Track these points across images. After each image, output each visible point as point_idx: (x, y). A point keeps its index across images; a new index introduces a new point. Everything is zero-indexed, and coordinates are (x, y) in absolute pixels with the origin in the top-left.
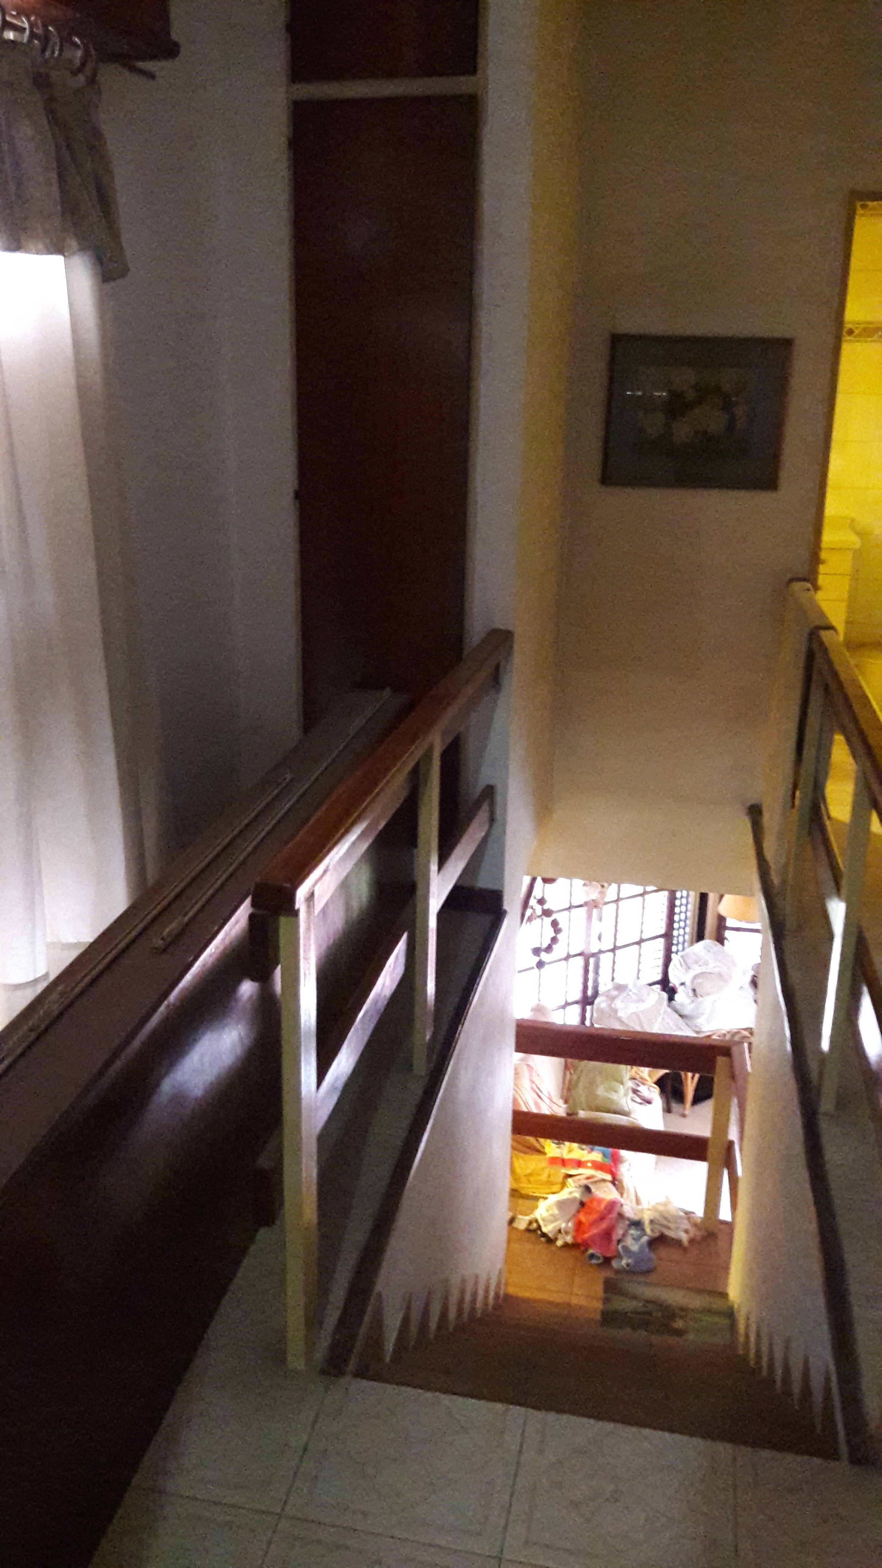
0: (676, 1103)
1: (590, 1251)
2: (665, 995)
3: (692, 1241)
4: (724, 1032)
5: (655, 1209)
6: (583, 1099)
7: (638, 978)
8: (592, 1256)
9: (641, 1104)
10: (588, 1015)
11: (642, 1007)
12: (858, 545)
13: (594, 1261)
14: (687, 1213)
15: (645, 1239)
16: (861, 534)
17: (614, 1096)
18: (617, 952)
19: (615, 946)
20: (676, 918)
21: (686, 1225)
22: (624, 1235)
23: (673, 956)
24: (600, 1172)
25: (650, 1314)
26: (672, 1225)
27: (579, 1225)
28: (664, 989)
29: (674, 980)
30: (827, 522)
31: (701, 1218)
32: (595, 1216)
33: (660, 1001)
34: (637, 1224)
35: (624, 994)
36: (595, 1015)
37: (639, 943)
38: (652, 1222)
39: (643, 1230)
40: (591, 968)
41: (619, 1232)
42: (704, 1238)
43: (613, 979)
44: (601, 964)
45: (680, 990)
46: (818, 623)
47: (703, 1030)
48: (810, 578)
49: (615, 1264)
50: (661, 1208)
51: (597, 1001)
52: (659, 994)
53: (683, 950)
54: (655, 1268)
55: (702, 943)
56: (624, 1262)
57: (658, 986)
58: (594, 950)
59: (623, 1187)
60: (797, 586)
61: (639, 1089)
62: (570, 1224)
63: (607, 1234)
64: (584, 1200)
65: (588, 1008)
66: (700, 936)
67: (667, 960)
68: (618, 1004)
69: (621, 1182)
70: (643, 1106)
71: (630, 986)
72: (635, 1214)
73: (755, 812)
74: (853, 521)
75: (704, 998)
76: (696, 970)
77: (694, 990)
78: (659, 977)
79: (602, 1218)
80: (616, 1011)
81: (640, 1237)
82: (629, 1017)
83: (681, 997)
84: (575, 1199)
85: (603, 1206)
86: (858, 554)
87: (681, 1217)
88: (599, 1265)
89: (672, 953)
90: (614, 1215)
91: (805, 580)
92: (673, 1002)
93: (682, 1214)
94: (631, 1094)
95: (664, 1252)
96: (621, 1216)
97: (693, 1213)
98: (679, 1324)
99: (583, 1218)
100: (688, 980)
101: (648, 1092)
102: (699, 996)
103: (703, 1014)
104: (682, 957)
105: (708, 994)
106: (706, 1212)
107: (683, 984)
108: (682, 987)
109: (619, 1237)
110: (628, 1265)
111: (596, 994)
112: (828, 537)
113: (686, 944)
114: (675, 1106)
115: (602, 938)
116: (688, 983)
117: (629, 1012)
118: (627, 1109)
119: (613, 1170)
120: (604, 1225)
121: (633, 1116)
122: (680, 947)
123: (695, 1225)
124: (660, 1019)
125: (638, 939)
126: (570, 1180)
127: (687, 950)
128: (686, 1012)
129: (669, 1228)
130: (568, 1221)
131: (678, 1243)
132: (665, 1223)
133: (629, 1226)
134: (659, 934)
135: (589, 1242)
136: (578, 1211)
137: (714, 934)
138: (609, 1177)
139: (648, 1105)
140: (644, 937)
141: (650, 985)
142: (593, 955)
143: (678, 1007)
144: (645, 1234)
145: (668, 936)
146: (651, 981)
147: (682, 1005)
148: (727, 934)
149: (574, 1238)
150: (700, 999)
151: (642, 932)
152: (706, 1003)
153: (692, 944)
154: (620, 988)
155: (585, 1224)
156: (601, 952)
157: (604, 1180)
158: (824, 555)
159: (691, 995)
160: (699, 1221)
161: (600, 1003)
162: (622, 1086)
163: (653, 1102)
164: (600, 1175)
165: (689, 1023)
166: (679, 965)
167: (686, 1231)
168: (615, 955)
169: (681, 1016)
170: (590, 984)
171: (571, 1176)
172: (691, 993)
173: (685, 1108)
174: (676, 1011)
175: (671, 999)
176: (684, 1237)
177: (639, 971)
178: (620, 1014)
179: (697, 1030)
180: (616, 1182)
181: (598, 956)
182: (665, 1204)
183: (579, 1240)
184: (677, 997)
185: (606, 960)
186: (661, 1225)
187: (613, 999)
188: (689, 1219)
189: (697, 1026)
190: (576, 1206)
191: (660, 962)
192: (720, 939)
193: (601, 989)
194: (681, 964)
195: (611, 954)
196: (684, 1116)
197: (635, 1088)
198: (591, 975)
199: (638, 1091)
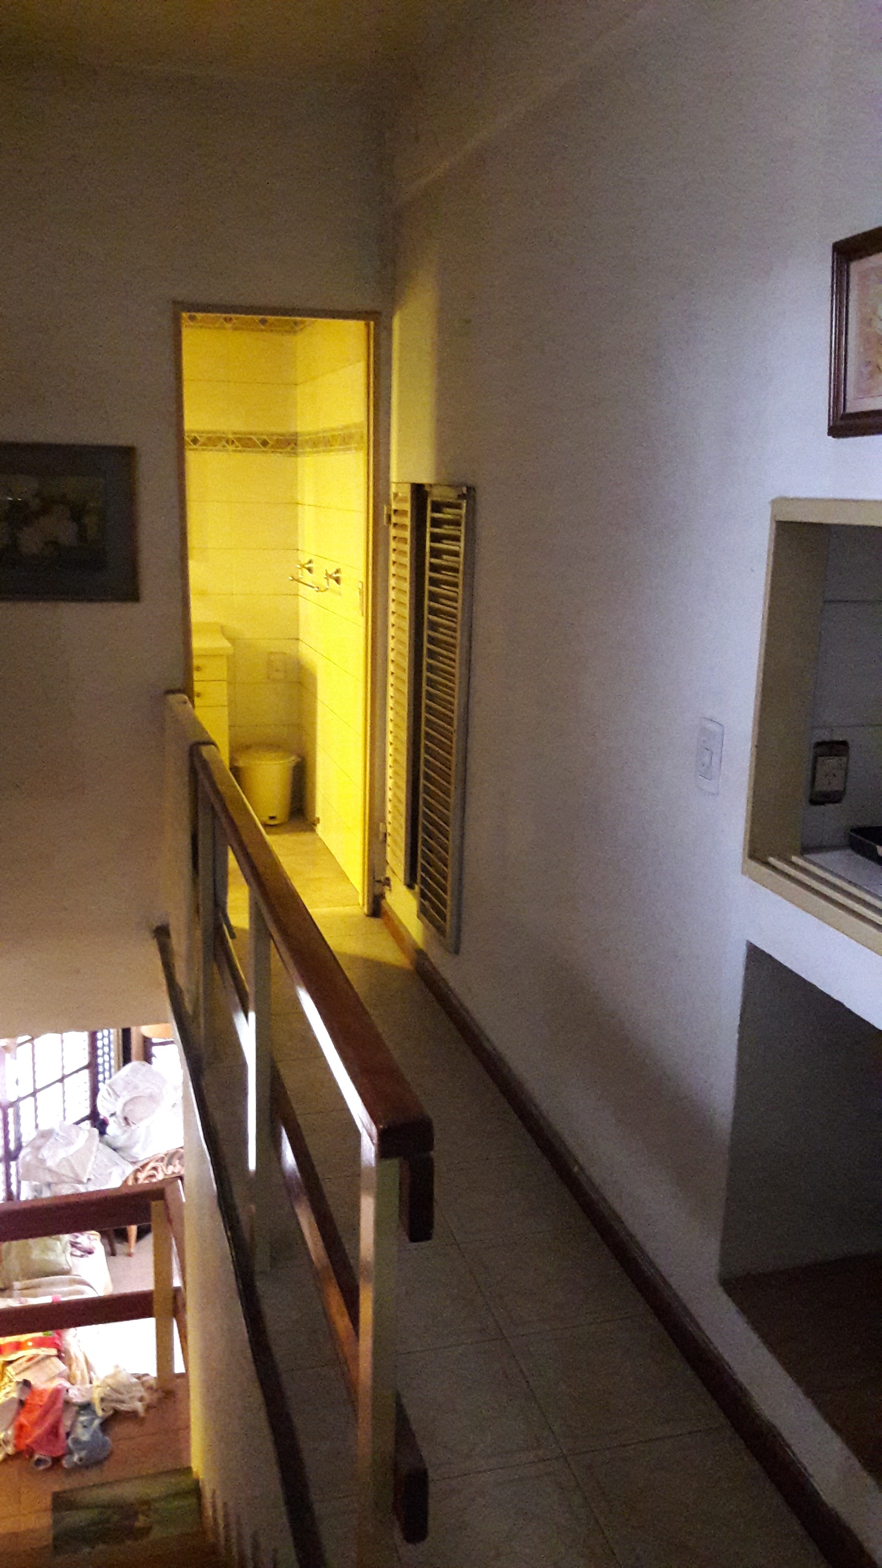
0: (119, 1243)
1: (37, 1457)
2: (96, 1131)
3: (148, 1408)
4: (162, 1155)
5: (105, 1384)
6: (18, 1270)
7: (65, 1118)
8: (39, 1462)
9: (82, 1256)
10: (13, 1171)
11: (72, 1150)
12: (231, 652)
13: (41, 1468)
14: (139, 1377)
15: (97, 1422)
16: (232, 640)
17: (51, 1257)
18: (38, 1095)
19: (35, 1089)
20: (99, 1044)
21: (141, 1392)
22: (73, 1426)
23: (101, 1085)
24: (43, 1349)
25: (108, 1521)
26: (125, 1397)
27: (21, 1429)
28: (94, 1125)
29: (103, 1113)
30: (194, 628)
31: (155, 1378)
32: (37, 1414)
33: (90, 1139)
34: (86, 1407)
35: (52, 1140)
36: (21, 1170)
37: (61, 1080)
38: (102, 1400)
39: (94, 1412)
40: (11, 1119)
41: (67, 1422)
42: (160, 1400)
43: (37, 1127)
44: (21, 1113)
45: (111, 1121)
46: (197, 739)
47: (140, 1159)
48: (187, 689)
49: (65, 1463)
50: (110, 1381)
51: (21, 1155)
52: (89, 1131)
53: (110, 1077)
54: (111, 1453)
55: (129, 1066)
56: (76, 1458)
57: (88, 1122)
58: (13, 1099)
59: (70, 1358)
60: (173, 699)
61: (78, 1240)
62: (10, 1432)
63: (54, 1431)
64: (23, 1398)
65: (13, 1164)
66: (126, 1058)
67: (94, 1091)
68: (45, 1153)
69: (67, 1352)
70: (84, 1259)
71: (57, 1130)
72: (83, 1396)
73: (162, 933)
74: (222, 627)
75: (138, 1125)
76: (125, 1097)
77: (126, 1119)
78: (87, 1112)
79: (46, 1412)
80: (43, 1161)
81: (91, 1421)
82: (58, 1165)
83: (112, 1129)
84: (13, 1399)
85: (45, 1398)
86: (232, 661)
87: (134, 1385)
88: (47, 1470)
89: (100, 1082)
90: (60, 1405)
91: (179, 691)
92: (106, 1136)
93: (135, 1380)
94: (69, 1249)
95: (120, 1429)
96: (68, 1403)
97: (147, 1375)
98: (141, 1521)
99: (23, 1420)
100: (118, 1108)
101: (88, 1240)
102: (131, 1124)
103: (138, 1142)
104: (110, 1086)
105: (141, 1119)
106: (159, 1370)
107: (112, 1115)
108: (113, 1118)
109: (68, 1430)
110: (81, 1459)
111: (19, 1147)
112: (198, 643)
113: (113, 1070)
114: (119, 1247)
115: (19, 1083)
116: (118, 1113)
117: (58, 1160)
118: (66, 1267)
119: (58, 1342)
120: (50, 1420)
121: (74, 1272)
122: (107, 1074)
123: (150, 1388)
124: (93, 1159)
125: (60, 1077)
126: (9, 1368)
127: (114, 1077)
128: (119, 1144)
129: (122, 1402)
130: (6, 1430)
131: (133, 1415)
132: (115, 1396)
133: (78, 1414)
134: (82, 1066)
135: (34, 1446)
136: (18, 1413)
137: (141, 1052)
138: (54, 1352)
139: (90, 1256)
140: (66, 1072)
141: (78, 1123)
142: (12, 1104)
143: (110, 1141)
144: (97, 1417)
145: (93, 1066)
146: (78, 1118)
147: (114, 1137)
148: (155, 1050)
149: (15, 1446)
150: (133, 1127)
151: (63, 1067)
152: (140, 1129)
153: (119, 1069)
154: (46, 1135)
155: (27, 1426)
156: (20, 1099)
157: (48, 1357)
158: (196, 662)
159: (124, 1125)
160: (153, 1382)
161: (24, 1157)
162: (58, 1243)
163: (95, 1251)
164: (43, 1352)
165: (124, 1155)
166: (108, 1095)
167: (141, 1399)
168: (36, 1100)
169: (115, 1150)
170: (12, 1137)
171: (11, 1362)
172: (123, 1123)
173: (130, 1247)
174: (109, 1145)
175: (102, 1133)
176: (139, 1406)
177: (64, 1110)
178: (50, 1163)
179: (134, 1160)
180: (63, 1355)
181: (18, 1104)
182: (114, 1376)
183: (23, 1447)
184: (109, 1130)
185: (26, 1107)
186: (112, 1401)
187: (39, 1148)
188: (143, 1384)
189: (134, 1157)
190: (15, 1406)
191: (87, 1095)
192: (147, 1057)
193: (25, 1140)
194: (109, 1094)
195: (31, 1099)
196: (130, 1255)
197: (72, 1240)
198: (11, 1127)
199: (77, 1243)
